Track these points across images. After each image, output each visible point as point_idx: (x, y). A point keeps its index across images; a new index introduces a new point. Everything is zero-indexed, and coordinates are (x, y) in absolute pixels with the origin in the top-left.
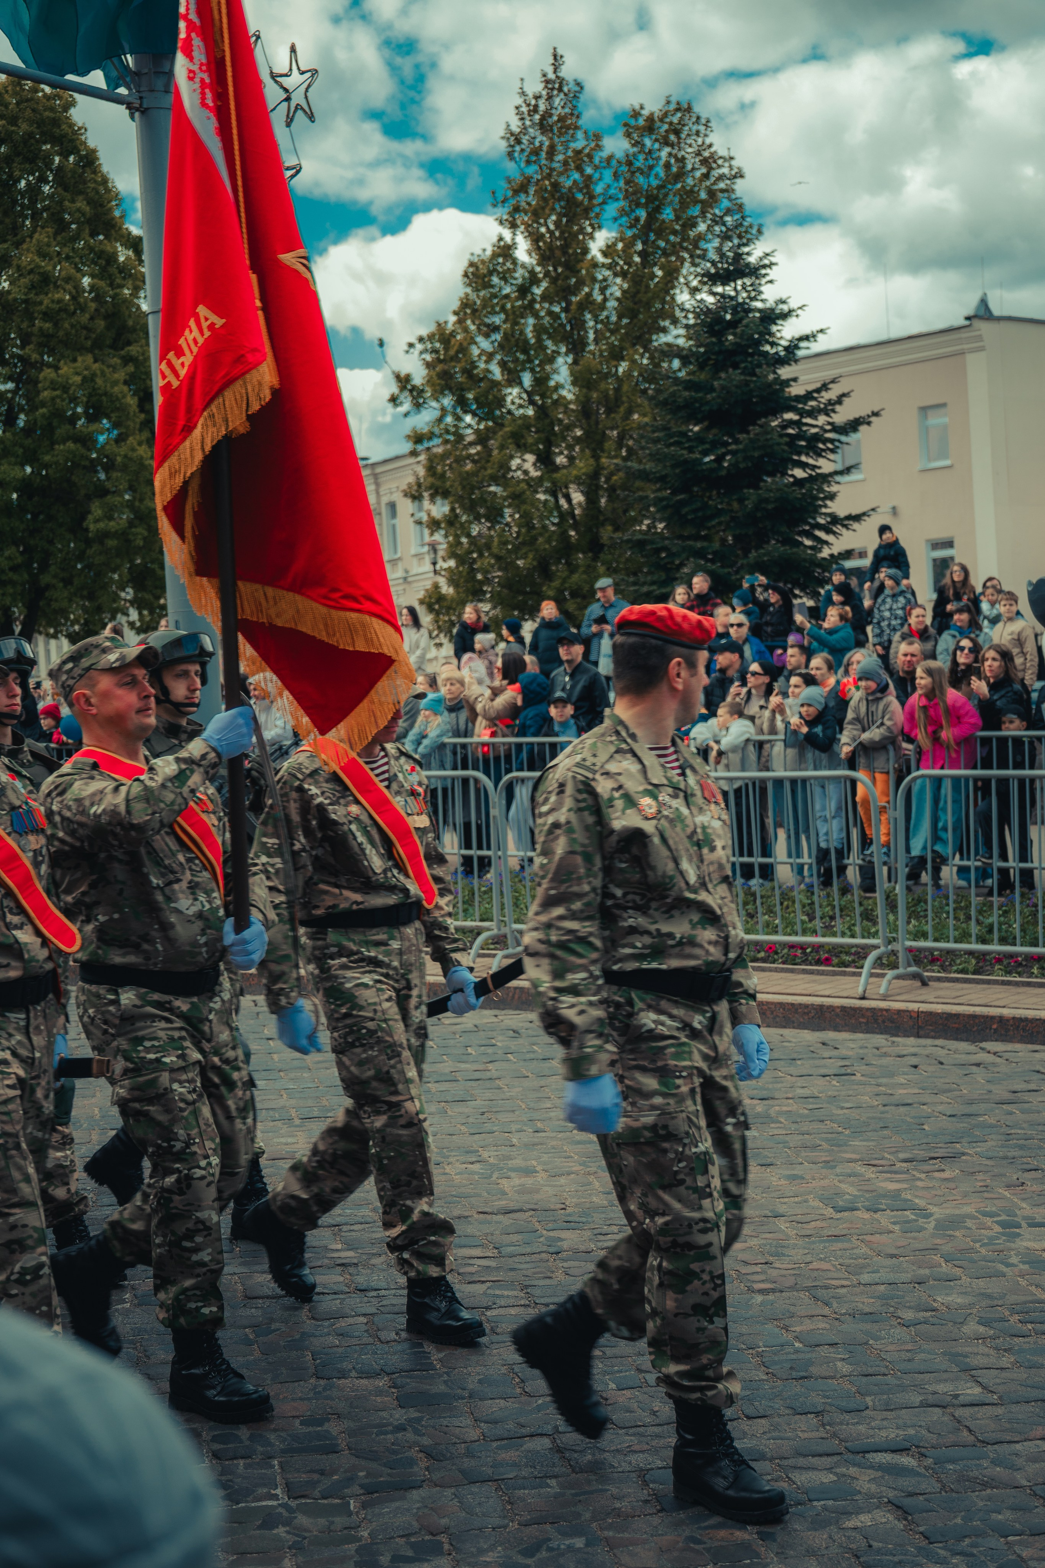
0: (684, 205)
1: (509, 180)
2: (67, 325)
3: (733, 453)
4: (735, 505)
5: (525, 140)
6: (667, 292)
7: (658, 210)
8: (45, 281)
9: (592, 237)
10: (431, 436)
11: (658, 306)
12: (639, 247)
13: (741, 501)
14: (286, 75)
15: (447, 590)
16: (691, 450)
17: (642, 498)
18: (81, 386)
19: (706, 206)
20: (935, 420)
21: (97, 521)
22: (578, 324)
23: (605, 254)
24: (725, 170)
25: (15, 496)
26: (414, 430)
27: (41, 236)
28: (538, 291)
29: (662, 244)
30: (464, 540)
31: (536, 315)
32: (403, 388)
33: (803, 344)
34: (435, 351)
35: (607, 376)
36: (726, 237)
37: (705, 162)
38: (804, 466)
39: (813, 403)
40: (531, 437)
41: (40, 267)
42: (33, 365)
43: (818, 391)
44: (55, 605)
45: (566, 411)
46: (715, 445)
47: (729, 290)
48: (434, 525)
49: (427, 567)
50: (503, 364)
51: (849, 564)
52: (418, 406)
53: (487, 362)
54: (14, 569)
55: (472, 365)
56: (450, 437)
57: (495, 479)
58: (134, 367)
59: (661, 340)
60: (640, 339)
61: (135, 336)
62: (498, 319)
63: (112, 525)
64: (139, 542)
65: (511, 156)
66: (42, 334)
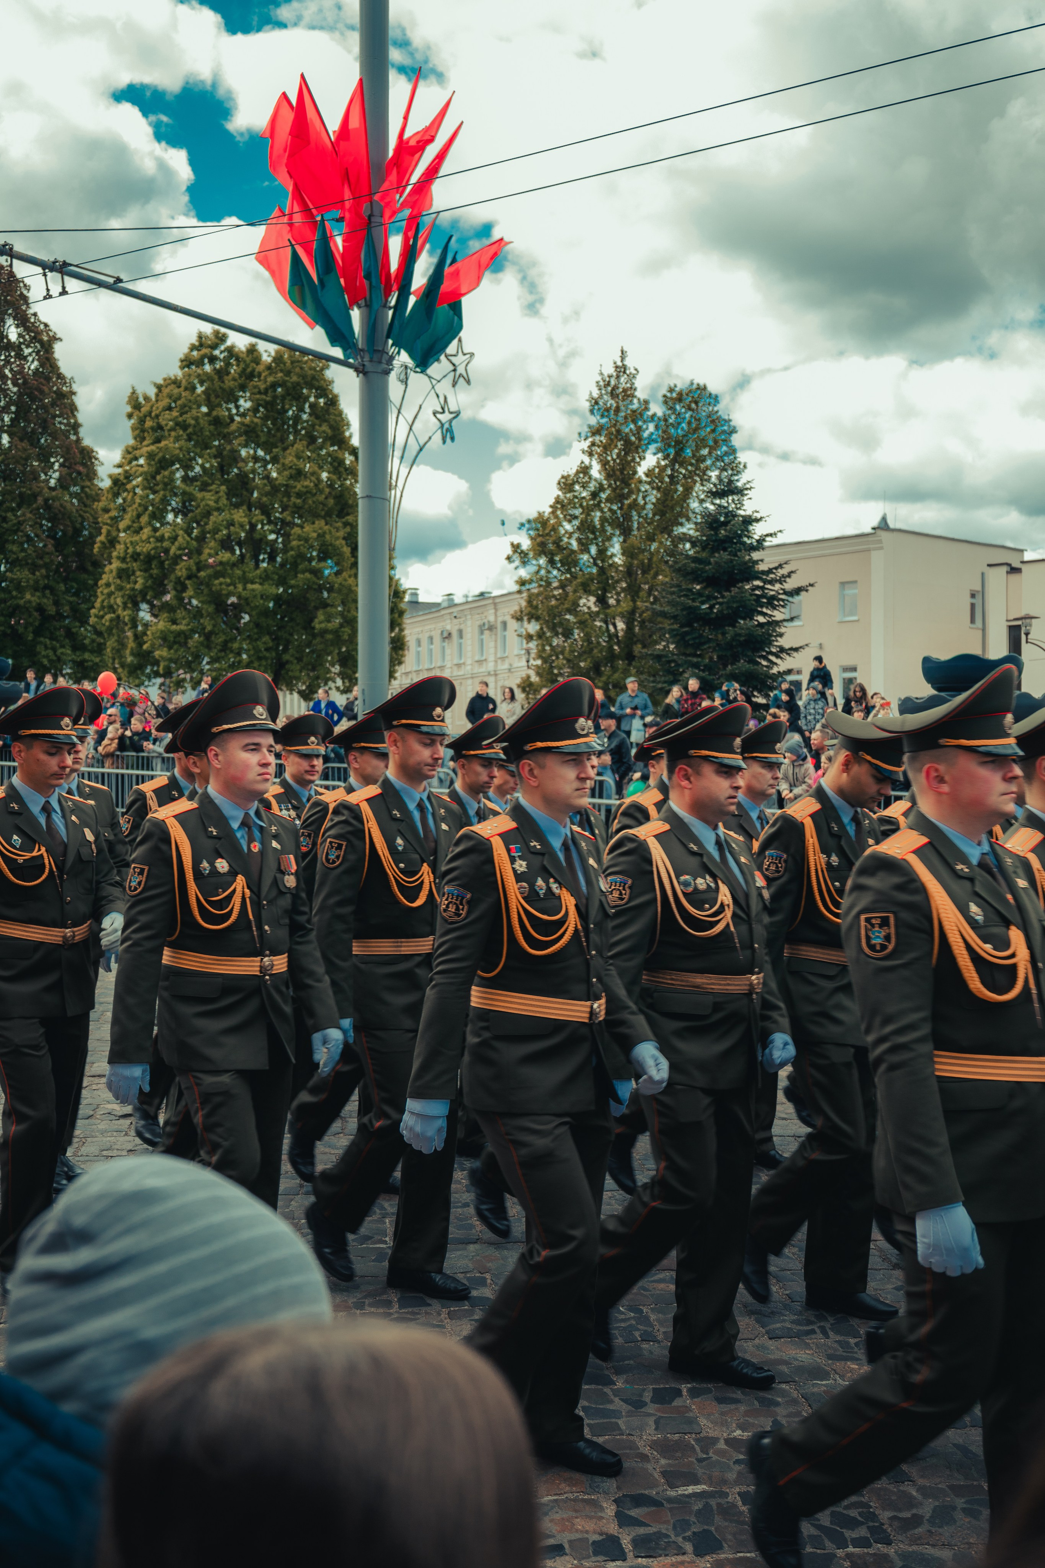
0: (698, 448)
1: (590, 427)
2: (310, 502)
3: (720, 604)
4: (720, 637)
5: (601, 402)
6: (685, 501)
7: (682, 449)
8: (299, 474)
9: (639, 464)
10: (531, 582)
11: (679, 509)
12: (669, 472)
13: (724, 634)
14: (456, 356)
15: (534, 678)
16: (693, 600)
17: (661, 629)
18: (316, 539)
19: (712, 449)
20: (850, 591)
21: (320, 623)
22: (628, 517)
23: (647, 475)
24: (726, 428)
25: (271, 605)
26: (521, 578)
27: (299, 446)
28: (603, 496)
29: (684, 471)
30: (548, 648)
31: (602, 511)
32: (515, 551)
33: (768, 539)
34: (537, 529)
35: (644, 551)
36: (723, 469)
38: (764, 614)
39: (772, 576)
40: (594, 586)
41: (297, 465)
42: (288, 525)
43: (776, 568)
44: (290, 674)
45: (617, 571)
46: (709, 598)
47: (724, 502)
48: (529, 637)
49: (525, 664)
50: (579, 540)
52: (524, 563)
53: (569, 538)
55: (560, 539)
56: (543, 583)
57: (569, 611)
58: (348, 529)
59: (680, 530)
60: (666, 529)
61: (350, 511)
62: (577, 512)
63: (330, 626)
64: (346, 637)
65: (592, 412)
66: (295, 505)
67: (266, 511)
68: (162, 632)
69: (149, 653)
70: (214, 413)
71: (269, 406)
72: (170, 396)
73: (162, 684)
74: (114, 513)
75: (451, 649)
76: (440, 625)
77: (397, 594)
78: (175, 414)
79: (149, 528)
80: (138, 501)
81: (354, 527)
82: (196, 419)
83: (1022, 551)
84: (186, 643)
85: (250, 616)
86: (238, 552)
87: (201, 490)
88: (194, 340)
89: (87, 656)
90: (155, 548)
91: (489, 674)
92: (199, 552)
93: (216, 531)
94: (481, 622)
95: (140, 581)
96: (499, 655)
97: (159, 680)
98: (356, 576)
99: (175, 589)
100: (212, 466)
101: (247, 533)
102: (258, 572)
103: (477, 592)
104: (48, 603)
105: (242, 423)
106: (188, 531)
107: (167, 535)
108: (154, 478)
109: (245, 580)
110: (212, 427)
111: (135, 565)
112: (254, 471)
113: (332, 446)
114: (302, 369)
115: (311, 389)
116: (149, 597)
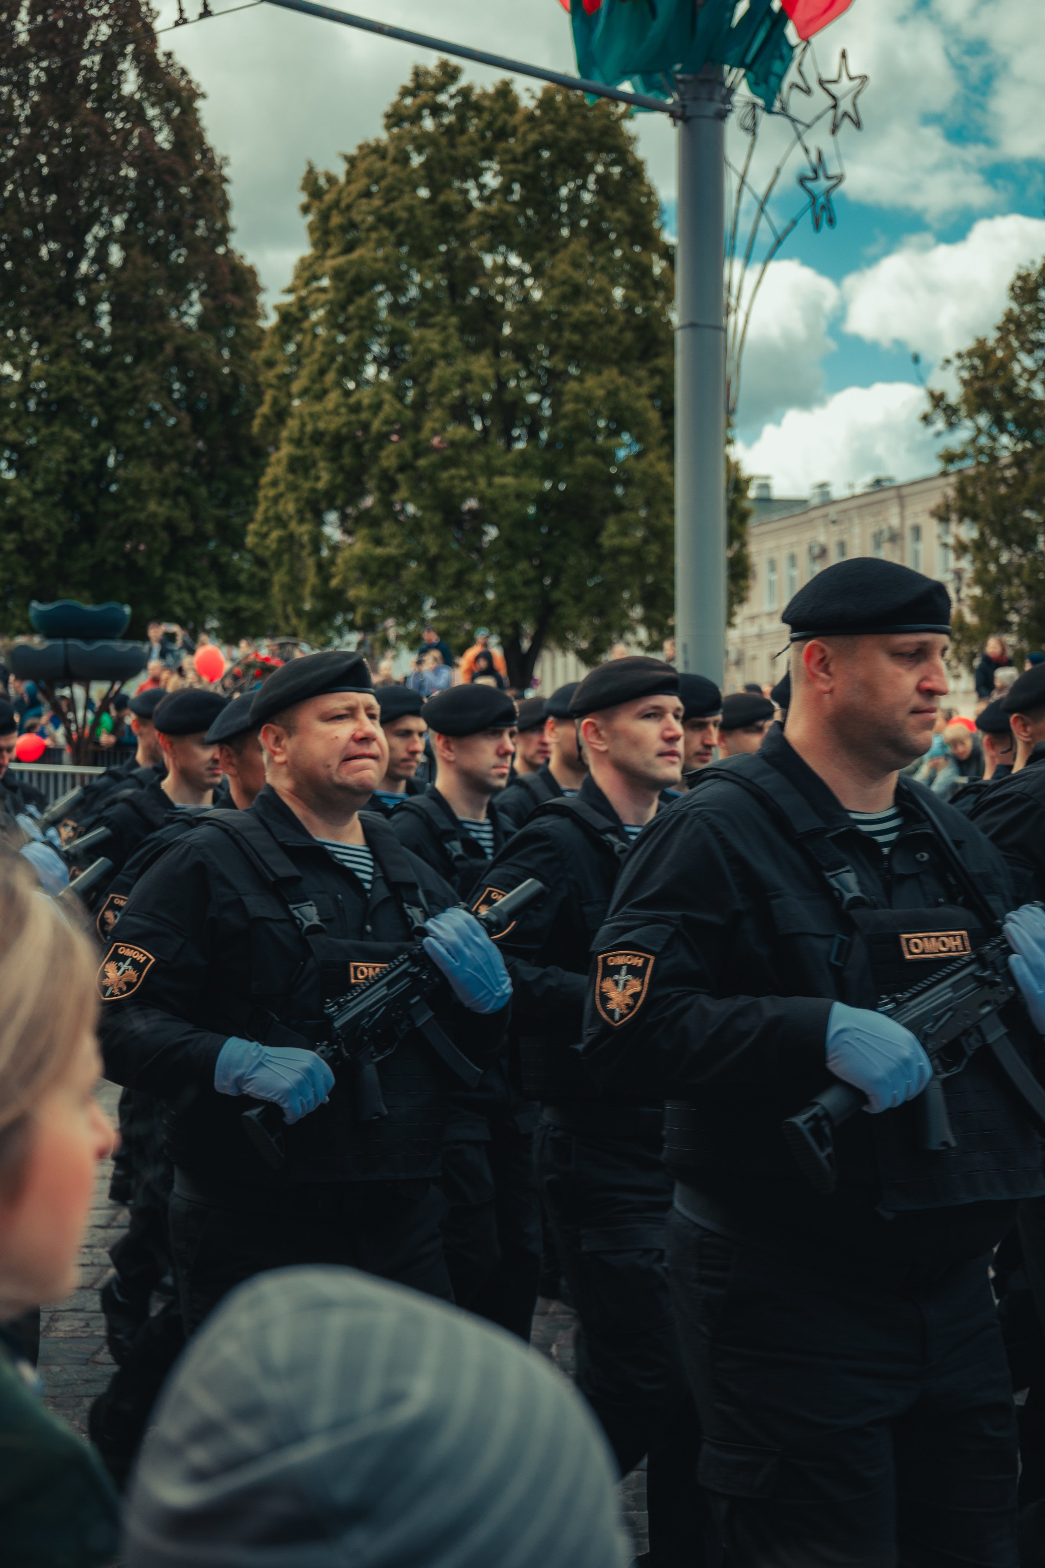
2: (595, 338)
8: (577, 293)
10: (963, 456)
14: (835, 82)
18: (605, 400)
21: (612, 536)
25: (532, 510)
26: (946, 450)
27: (576, 247)
30: (993, 567)
32: (937, 406)
34: (973, 368)
41: (570, 277)
42: (559, 378)
44: (564, 623)
48: (961, 549)
52: (951, 425)
53: (1029, 381)
54: (527, 583)
55: (1014, 383)
56: (984, 459)
58: (657, 380)
61: (662, 350)
63: (627, 542)
66: (571, 345)
68: (360, 559)
69: (340, 593)
70: (442, 198)
71: (528, 181)
72: (369, 174)
74: (282, 368)
76: (807, 536)
77: (738, 485)
78: (377, 202)
79: (338, 391)
80: (320, 347)
81: (668, 375)
82: (410, 209)
84: (397, 576)
85: (500, 528)
86: (478, 426)
87: (419, 326)
88: (407, 80)
89: (243, 601)
90: (348, 424)
92: (417, 427)
93: (443, 390)
94: (876, 530)
95: (325, 477)
98: (670, 457)
99: (379, 488)
100: (437, 286)
101: (493, 393)
102: (510, 457)
104: (181, 515)
105: (484, 214)
106: (399, 394)
107: (366, 401)
108: (344, 308)
109: (491, 471)
110: (436, 223)
111: (317, 451)
112: (503, 290)
113: (632, 244)
114: (585, 117)
115: (599, 151)
116: (339, 502)
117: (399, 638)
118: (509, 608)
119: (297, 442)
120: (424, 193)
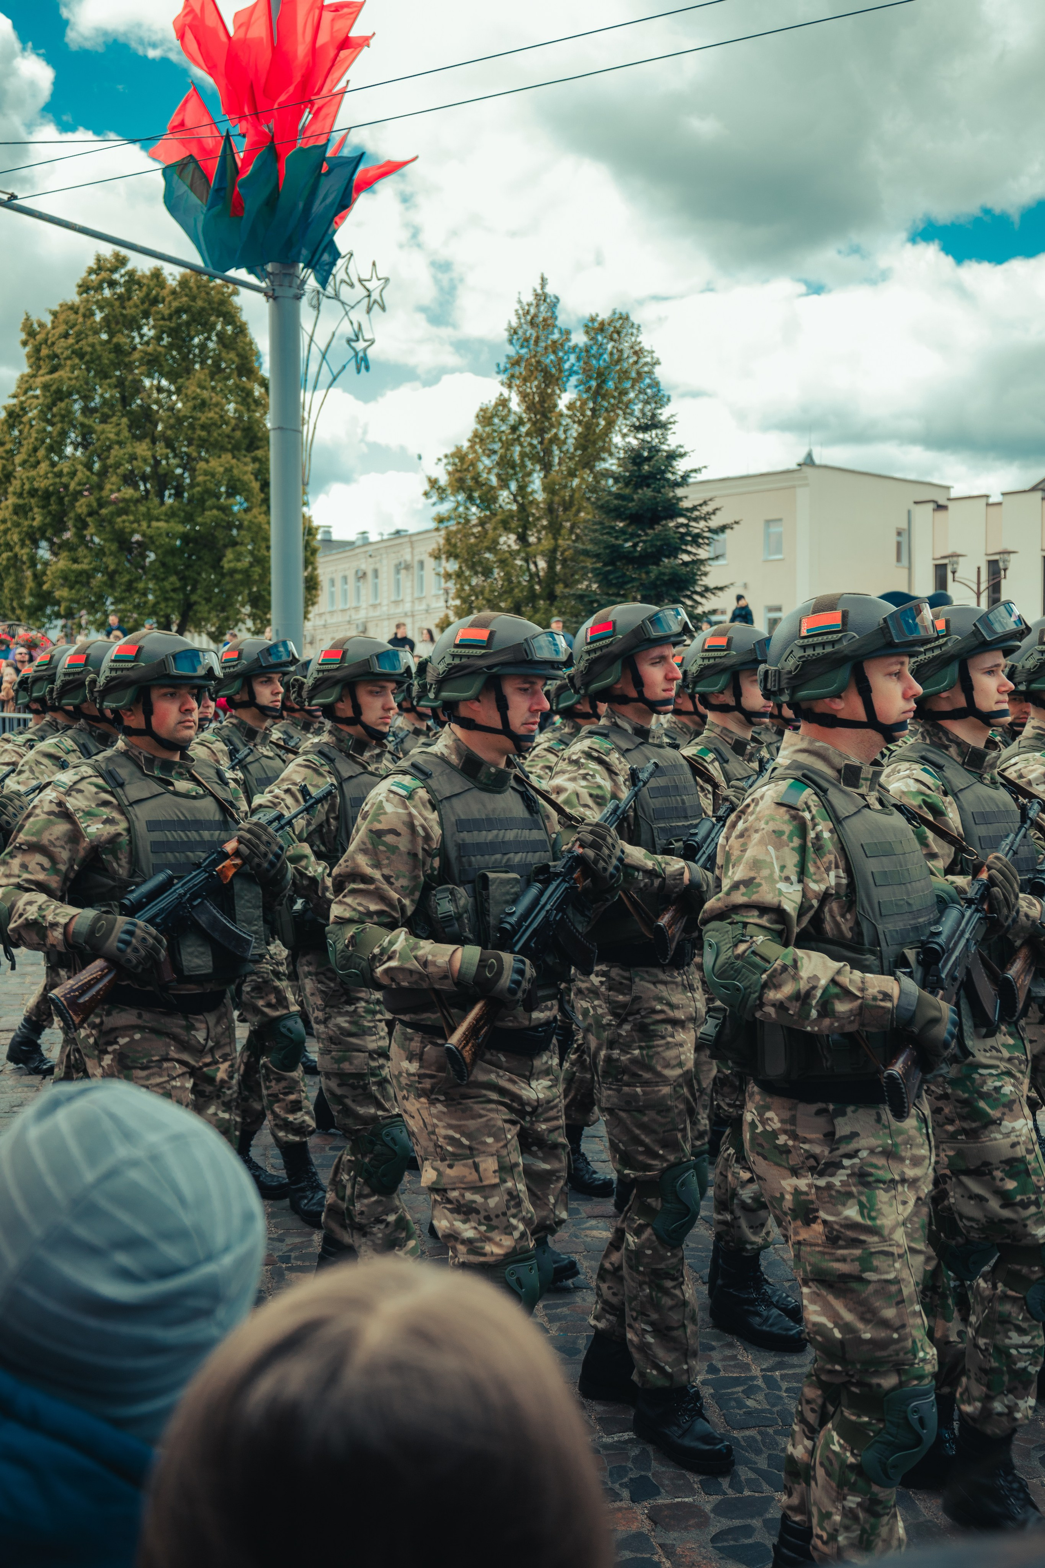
0: (621, 380)
1: (508, 357)
2: (216, 434)
3: (644, 542)
4: (644, 576)
5: (520, 332)
6: (607, 436)
7: (604, 382)
8: (203, 405)
9: (560, 397)
10: (449, 519)
11: (601, 444)
12: (591, 405)
13: (647, 573)
14: (368, 280)
16: (617, 538)
17: (583, 568)
18: (224, 474)
19: (635, 381)
20: (774, 529)
21: (229, 562)
22: (548, 452)
23: (568, 408)
24: (648, 359)
25: (178, 543)
26: (438, 514)
28: (523, 430)
29: (605, 404)
30: (467, 588)
31: (521, 445)
32: (432, 487)
33: (692, 475)
34: (455, 464)
36: (647, 402)
37: (636, 353)
38: (689, 553)
39: (696, 513)
40: (514, 524)
41: (199, 395)
42: (194, 459)
43: (701, 505)
44: (199, 615)
45: (538, 508)
46: (633, 535)
48: (448, 576)
49: (442, 603)
50: (498, 476)
51: (714, 618)
52: (442, 500)
53: (488, 473)
54: (175, 590)
55: (479, 475)
56: (462, 520)
57: (489, 549)
58: (258, 464)
59: (601, 466)
60: (588, 463)
61: (261, 444)
62: (497, 446)
63: (239, 565)
64: (256, 577)
65: (511, 342)
66: (200, 438)
67: (169, 444)
68: (62, 571)
69: (49, 593)
70: (115, 340)
71: (174, 332)
72: (67, 322)
73: (64, 626)
74: (9, 446)
75: (366, 589)
76: (354, 564)
77: (310, 531)
79: (47, 463)
80: (34, 435)
81: (265, 461)
82: (94, 346)
83: (948, 488)
84: (88, 583)
85: (156, 554)
86: (142, 488)
87: (102, 422)
88: (92, 263)
90: (54, 484)
91: (406, 615)
92: (100, 487)
93: (118, 465)
94: (396, 562)
95: (38, 517)
96: (416, 595)
97: (60, 622)
98: (267, 512)
99: (75, 526)
100: (112, 397)
101: (151, 468)
102: (164, 508)
103: (393, 530)
105: (144, 352)
106: (89, 466)
107: (65, 470)
108: (50, 409)
109: (150, 517)
110: (112, 356)
111: (33, 501)
112: (158, 402)
113: (240, 375)
114: (208, 293)
115: (218, 316)
116: (48, 534)
117: (89, 622)
118: (163, 605)
119: (20, 495)
120: (104, 337)
